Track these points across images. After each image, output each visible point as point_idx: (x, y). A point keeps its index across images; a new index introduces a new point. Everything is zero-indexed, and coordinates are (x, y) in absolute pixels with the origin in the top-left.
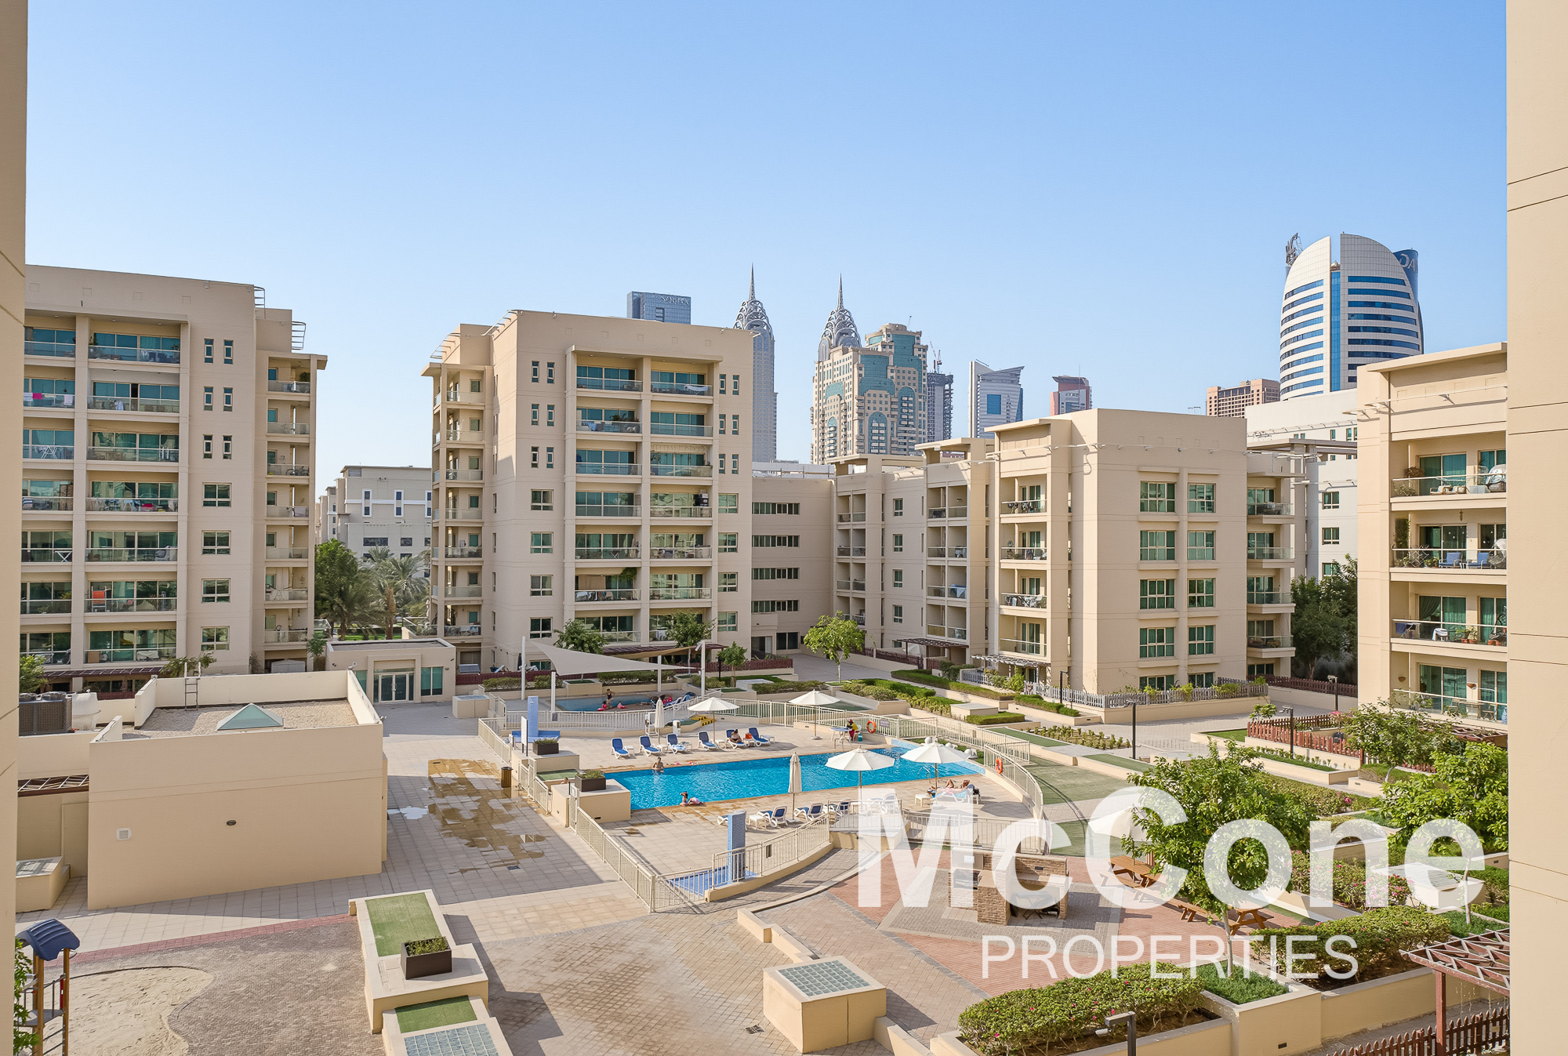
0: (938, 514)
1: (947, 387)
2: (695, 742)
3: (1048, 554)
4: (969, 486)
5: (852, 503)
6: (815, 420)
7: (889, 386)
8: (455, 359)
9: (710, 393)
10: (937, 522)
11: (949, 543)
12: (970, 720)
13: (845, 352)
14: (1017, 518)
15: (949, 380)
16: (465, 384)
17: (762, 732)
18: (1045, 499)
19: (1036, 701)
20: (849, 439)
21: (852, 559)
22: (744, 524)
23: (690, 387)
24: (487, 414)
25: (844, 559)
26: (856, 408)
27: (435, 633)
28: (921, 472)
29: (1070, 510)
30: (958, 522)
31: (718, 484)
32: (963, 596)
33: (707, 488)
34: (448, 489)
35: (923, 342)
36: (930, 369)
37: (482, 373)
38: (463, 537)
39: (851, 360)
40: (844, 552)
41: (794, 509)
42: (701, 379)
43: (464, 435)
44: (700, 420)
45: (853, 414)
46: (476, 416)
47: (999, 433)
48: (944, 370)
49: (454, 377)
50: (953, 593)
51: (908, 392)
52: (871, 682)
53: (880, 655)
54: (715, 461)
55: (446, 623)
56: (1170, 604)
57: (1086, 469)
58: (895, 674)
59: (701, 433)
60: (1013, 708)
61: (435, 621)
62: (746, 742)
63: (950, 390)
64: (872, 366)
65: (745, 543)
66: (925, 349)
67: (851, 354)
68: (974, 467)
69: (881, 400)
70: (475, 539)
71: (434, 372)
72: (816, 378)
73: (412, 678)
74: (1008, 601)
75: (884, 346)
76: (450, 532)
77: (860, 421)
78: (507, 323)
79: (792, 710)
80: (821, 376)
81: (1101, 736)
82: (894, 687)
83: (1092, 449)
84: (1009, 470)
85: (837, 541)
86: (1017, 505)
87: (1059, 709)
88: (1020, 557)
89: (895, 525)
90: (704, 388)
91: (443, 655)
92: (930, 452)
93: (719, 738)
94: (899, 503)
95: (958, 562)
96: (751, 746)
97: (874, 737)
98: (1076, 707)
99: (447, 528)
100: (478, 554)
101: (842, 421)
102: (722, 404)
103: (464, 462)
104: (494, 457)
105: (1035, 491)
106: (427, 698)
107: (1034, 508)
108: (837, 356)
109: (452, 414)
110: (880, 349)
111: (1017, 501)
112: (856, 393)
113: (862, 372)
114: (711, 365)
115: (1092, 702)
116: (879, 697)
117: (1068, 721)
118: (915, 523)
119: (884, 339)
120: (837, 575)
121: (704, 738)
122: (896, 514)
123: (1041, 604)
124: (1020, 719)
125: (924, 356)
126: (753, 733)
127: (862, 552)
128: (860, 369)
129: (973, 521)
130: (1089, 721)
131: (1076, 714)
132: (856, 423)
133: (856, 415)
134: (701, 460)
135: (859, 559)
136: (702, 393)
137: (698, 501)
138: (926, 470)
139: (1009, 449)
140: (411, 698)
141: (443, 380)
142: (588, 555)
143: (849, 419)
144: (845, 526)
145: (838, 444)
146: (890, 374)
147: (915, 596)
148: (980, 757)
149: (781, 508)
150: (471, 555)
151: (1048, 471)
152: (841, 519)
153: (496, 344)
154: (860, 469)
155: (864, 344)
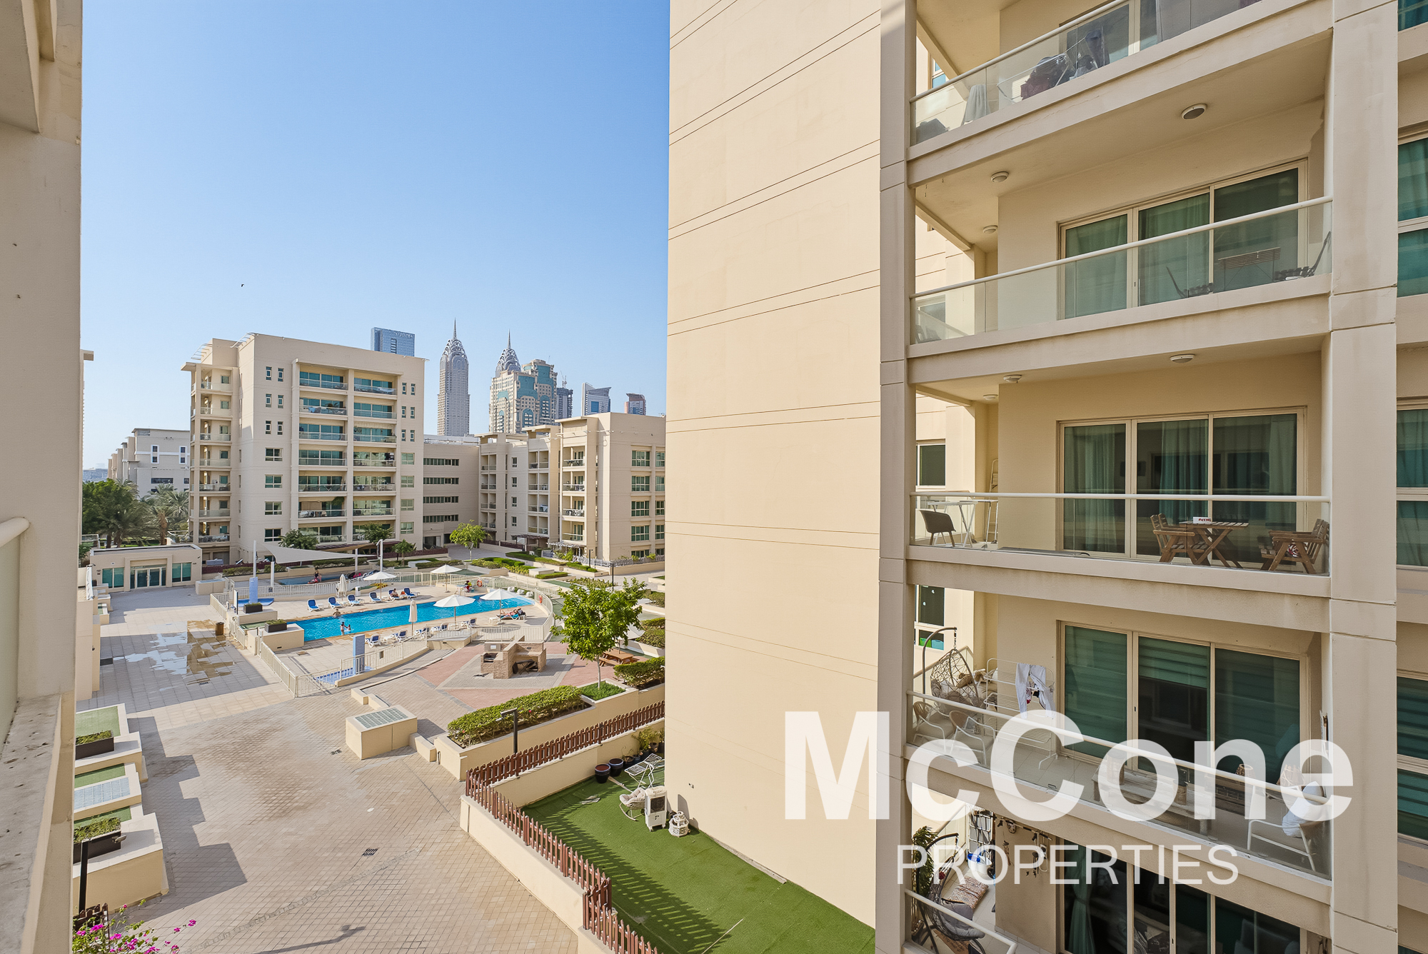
0: (535, 466)
1: (569, 396)
2: (368, 599)
3: (585, 488)
4: (550, 452)
5: (489, 459)
6: (492, 412)
7: (533, 394)
8: (209, 361)
9: (395, 393)
10: (533, 471)
11: (539, 482)
12: (538, 577)
13: (509, 374)
14: (572, 469)
15: (571, 392)
16: (216, 379)
17: (412, 591)
18: (585, 459)
19: (578, 566)
20: (511, 423)
21: (489, 491)
22: (418, 471)
23: (381, 389)
24: (234, 398)
25: (485, 491)
26: (515, 406)
27: (191, 541)
28: (525, 443)
29: (597, 465)
30: (544, 471)
31: (400, 447)
32: (546, 511)
33: (393, 450)
34: (202, 447)
35: (555, 371)
36: (559, 385)
37: (230, 372)
38: (216, 478)
39: (513, 378)
40: (485, 487)
41: (456, 462)
42: (390, 385)
43: (215, 410)
44: (390, 409)
45: (514, 410)
46: (226, 399)
47: (563, 423)
48: (568, 387)
49: (207, 373)
50: (541, 509)
51: (546, 399)
52: (491, 560)
53: (503, 544)
54: (398, 433)
55: (201, 533)
56: (647, 513)
57: (605, 443)
58: (508, 555)
59: (390, 417)
60: (566, 570)
61: (192, 533)
62: (401, 597)
63: (571, 398)
64: (525, 384)
65: (419, 482)
66: (556, 374)
67: (513, 375)
68: (552, 441)
69: (530, 402)
70: (225, 479)
71: (190, 367)
72: (492, 387)
73: (164, 573)
74: (567, 513)
75: (532, 371)
76: (206, 474)
77: (518, 413)
78: (248, 341)
79: (434, 577)
80: (495, 386)
81: (603, 581)
82: (504, 562)
83: (608, 433)
84: (567, 443)
85: (481, 481)
86: (572, 462)
87: (587, 569)
88: (573, 490)
89: (513, 472)
90: (392, 390)
91: (193, 555)
92: (530, 432)
93: (383, 595)
94: (515, 460)
95: (544, 492)
96: (405, 598)
97: (481, 589)
98: (598, 568)
99: (202, 472)
100: (227, 489)
101: (507, 413)
102: (402, 400)
103: (216, 429)
104: (239, 426)
105: (581, 454)
106: (177, 584)
107: (580, 464)
108: (505, 375)
109: (204, 397)
110: (530, 373)
111: (572, 460)
112: (516, 398)
113: (519, 385)
114: (396, 377)
115: (604, 564)
116: (491, 567)
117: (591, 575)
118: (523, 471)
119: (533, 368)
120: (481, 500)
121: (373, 596)
122: (513, 466)
123: (582, 515)
124: (566, 575)
125: (556, 379)
126: (407, 591)
127: (494, 487)
128: (518, 383)
129: (551, 470)
130: (602, 575)
131: (596, 571)
132: (515, 414)
133: (515, 410)
134: (390, 433)
135: (493, 491)
136: (390, 393)
137: (388, 457)
138: (528, 443)
139: (567, 432)
140: (164, 583)
141: (198, 374)
142: (309, 489)
143: (511, 412)
144: (486, 472)
145: (505, 426)
146: (535, 388)
147: (523, 511)
148: (533, 597)
149: (448, 462)
150: (222, 489)
151: (585, 444)
152: (483, 468)
153: (241, 354)
154: (495, 440)
155: (522, 370)
